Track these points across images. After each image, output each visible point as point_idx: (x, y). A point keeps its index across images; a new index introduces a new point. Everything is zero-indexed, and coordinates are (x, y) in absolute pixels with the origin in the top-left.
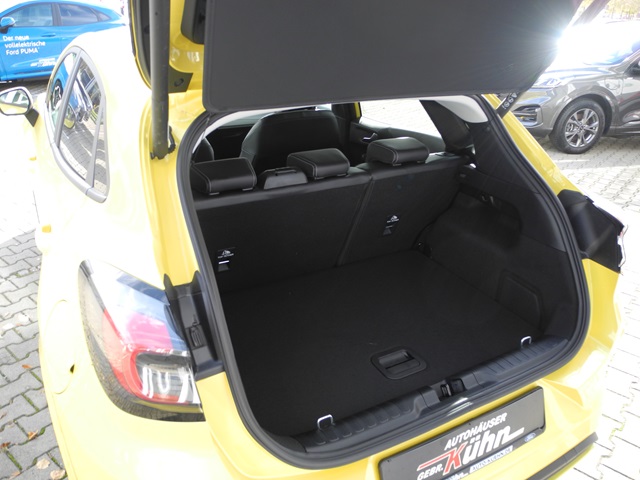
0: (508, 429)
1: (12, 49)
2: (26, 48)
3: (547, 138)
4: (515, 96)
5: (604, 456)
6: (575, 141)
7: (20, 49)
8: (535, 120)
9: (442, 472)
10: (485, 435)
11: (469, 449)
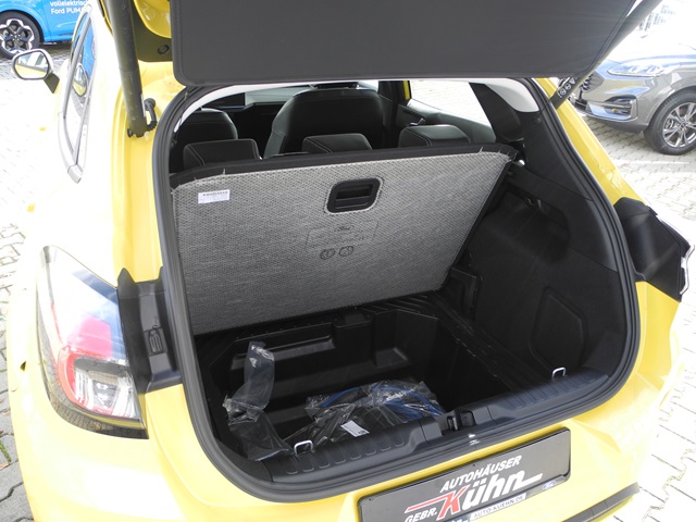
0: (521, 474)
1: (58, 8)
2: (72, 7)
3: (642, 134)
4: (573, 82)
5: (654, 508)
6: (674, 140)
7: (65, 7)
8: (628, 113)
9: (436, 517)
10: (493, 479)
11: (471, 493)
